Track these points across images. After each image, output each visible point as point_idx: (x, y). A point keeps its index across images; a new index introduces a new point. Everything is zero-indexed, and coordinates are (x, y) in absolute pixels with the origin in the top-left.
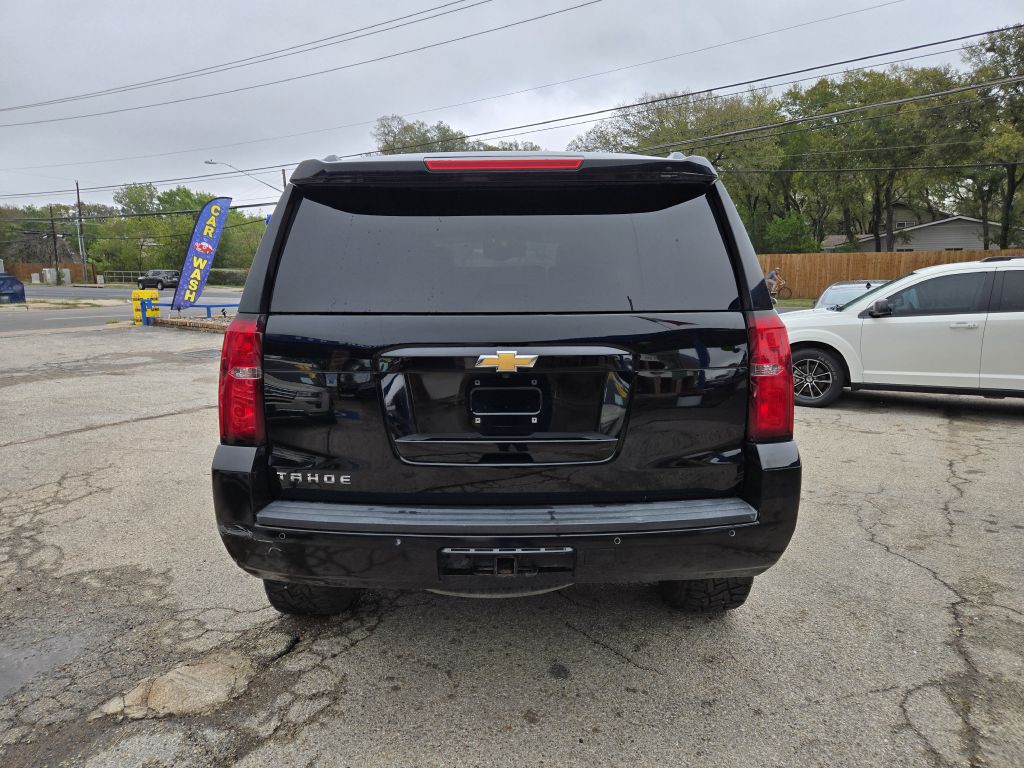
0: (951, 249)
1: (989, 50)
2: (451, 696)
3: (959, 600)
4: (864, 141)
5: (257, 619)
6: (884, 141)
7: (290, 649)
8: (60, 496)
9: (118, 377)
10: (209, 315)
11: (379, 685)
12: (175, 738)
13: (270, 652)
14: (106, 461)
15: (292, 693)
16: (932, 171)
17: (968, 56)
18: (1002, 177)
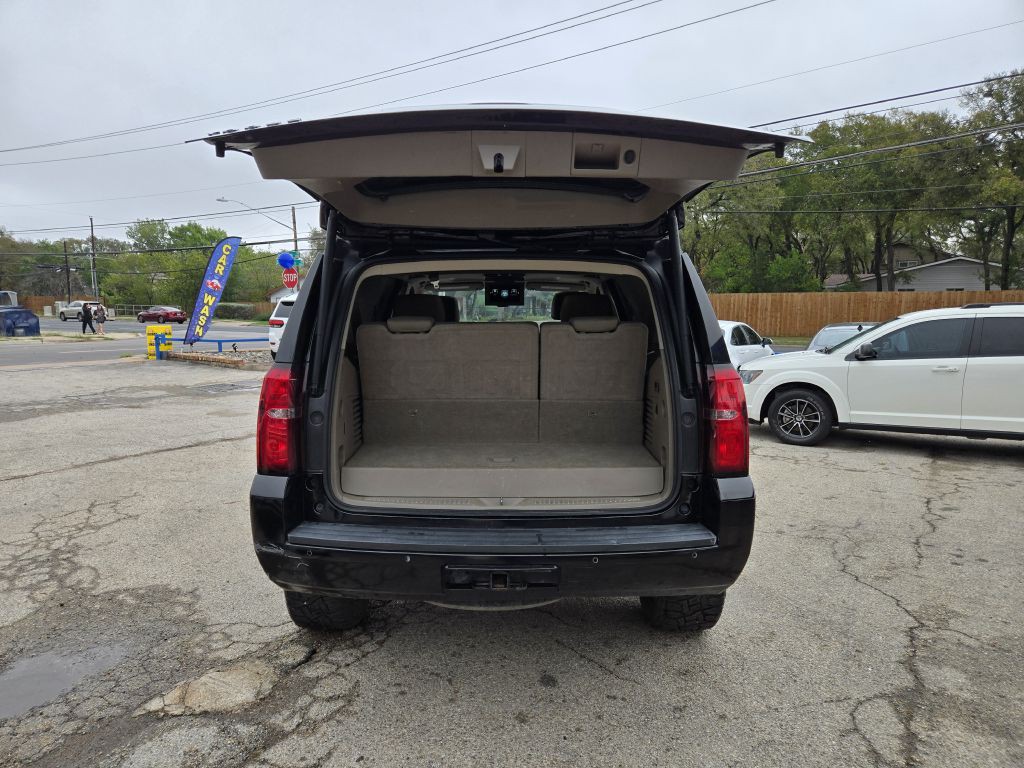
0: (952, 290)
1: (986, 95)
2: (452, 700)
3: (917, 625)
4: (865, 182)
5: (278, 633)
6: (885, 182)
7: (308, 659)
8: (91, 521)
9: (136, 410)
10: (220, 350)
11: (388, 690)
12: (210, 732)
13: (290, 661)
14: (131, 490)
15: (311, 696)
16: (933, 212)
17: (966, 101)
18: (1002, 219)
